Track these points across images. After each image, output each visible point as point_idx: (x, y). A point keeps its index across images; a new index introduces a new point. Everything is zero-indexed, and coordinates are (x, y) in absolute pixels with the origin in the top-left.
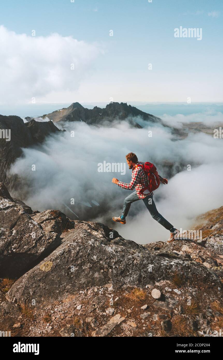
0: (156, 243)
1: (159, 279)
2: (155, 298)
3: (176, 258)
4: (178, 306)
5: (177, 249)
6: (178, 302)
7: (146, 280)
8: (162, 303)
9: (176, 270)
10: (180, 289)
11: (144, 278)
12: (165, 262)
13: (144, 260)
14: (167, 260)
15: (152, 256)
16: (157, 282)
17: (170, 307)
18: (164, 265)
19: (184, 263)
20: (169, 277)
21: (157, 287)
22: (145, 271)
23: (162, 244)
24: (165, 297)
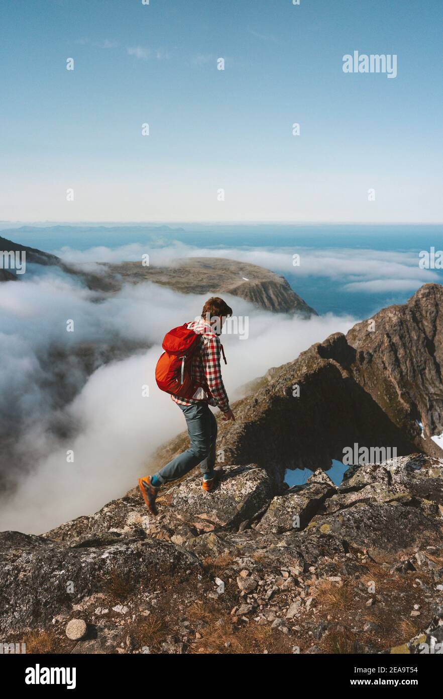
0: (73, 523)
1: (79, 596)
2: (74, 639)
3: (111, 543)
4: (124, 637)
5: (116, 523)
6: (123, 629)
7: (51, 607)
8: (90, 644)
9: (114, 566)
10: (125, 603)
11: (46, 603)
12: (89, 558)
13: (41, 567)
14: (94, 552)
15: (60, 552)
16: (76, 604)
17: (108, 646)
18: (88, 564)
19: (127, 549)
20: (101, 585)
21: (78, 615)
22: (46, 590)
23: (85, 521)
24: (96, 630)
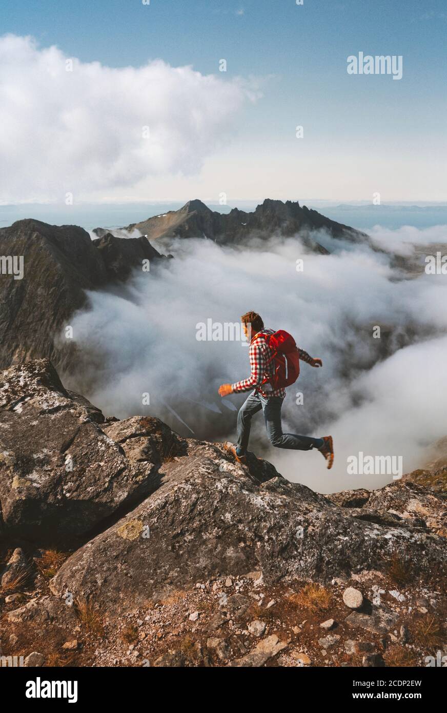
0: (353, 492)
2: (350, 606)
3: (395, 525)
4: (398, 625)
5: (397, 506)
6: (397, 617)
7: (332, 568)
8: (365, 618)
9: (395, 550)
10: (403, 591)
11: (328, 563)
12: (372, 533)
13: (328, 527)
14: (378, 529)
15: (346, 519)
16: (355, 573)
17: (382, 628)
18: (371, 539)
19: (412, 537)
20: (380, 564)
21: (356, 585)
22: (330, 550)
23: (365, 495)
24: (371, 606)
